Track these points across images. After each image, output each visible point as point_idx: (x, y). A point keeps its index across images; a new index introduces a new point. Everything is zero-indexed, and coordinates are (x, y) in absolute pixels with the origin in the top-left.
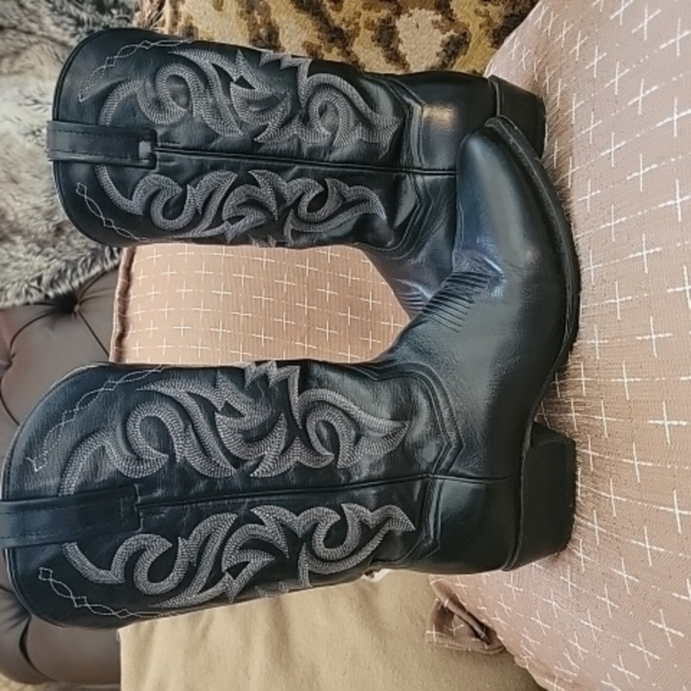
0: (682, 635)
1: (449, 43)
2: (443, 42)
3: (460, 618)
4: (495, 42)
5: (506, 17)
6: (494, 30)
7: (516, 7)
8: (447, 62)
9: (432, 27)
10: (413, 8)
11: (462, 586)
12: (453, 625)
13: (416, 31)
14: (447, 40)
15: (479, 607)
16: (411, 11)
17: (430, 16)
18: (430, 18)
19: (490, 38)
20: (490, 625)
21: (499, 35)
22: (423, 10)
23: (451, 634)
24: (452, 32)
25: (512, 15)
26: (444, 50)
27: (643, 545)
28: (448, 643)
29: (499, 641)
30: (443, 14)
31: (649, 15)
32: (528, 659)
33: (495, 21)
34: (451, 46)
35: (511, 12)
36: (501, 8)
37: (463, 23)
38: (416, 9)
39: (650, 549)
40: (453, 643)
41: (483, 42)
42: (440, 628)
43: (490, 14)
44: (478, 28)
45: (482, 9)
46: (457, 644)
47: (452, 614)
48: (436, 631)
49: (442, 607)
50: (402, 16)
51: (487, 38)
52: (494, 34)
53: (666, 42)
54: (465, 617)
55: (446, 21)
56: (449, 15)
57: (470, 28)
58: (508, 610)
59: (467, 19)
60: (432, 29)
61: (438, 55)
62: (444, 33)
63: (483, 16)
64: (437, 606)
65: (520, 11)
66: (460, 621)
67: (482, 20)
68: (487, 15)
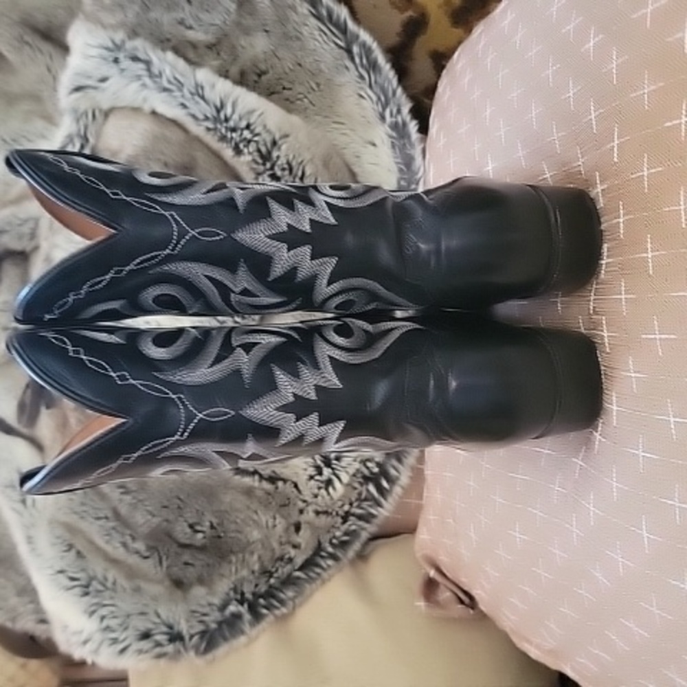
1: (408, 24)
2: (402, 22)
3: (445, 586)
4: (456, 22)
6: (453, 11)
9: (390, 7)
11: (446, 559)
12: (440, 595)
14: (407, 21)
19: (449, 18)
21: (458, 16)
23: (438, 603)
24: (410, 12)
26: (404, 31)
27: (616, 557)
28: (438, 612)
31: (617, 58)
34: (410, 26)
40: (441, 612)
41: (443, 21)
42: (427, 599)
44: (437, 9)
46: (444, 612)
47: (438, 583)
48: (425, 601)
49: (429, 577)
51: (446, 18)
52: (452, 14)
53: (635, 91)
54: (449, 585)
57: (429, 8)
60: (390, 10)
61: (397, 35)
62: (402, 13)
64: (424, 577)
66: (445, 589)
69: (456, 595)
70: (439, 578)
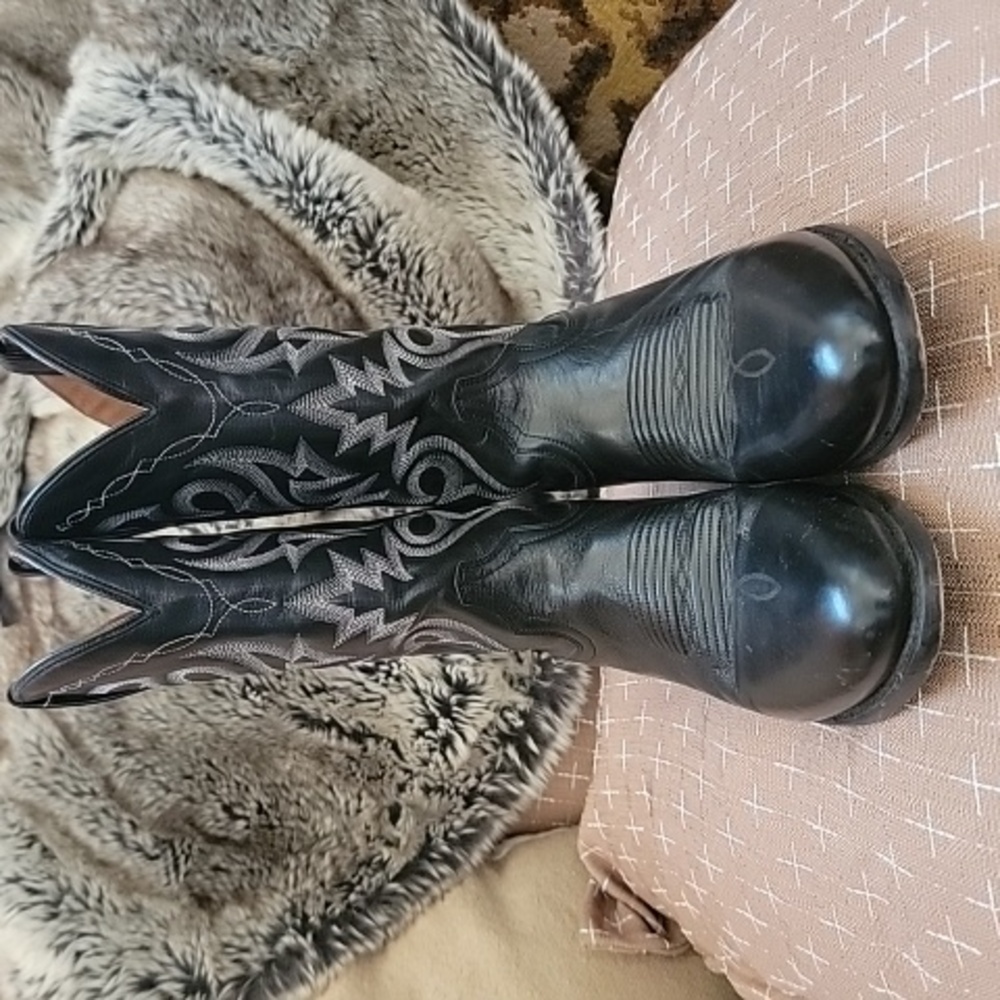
0: (978, 953)
1: (582, 59)
2: (573, 56)
3: (627, 905)
4: (652, 59)
5: (666, 22)
6: (649, 42)
7: (680, 8)
8: (580, 88)
9: (557, 33)
10: (527, 5)
11: (630, 859)
12: (617, 918)
13: (533, 37)
14: (580, 54)
15: (654, 890)
16: (525, 9)
17: (554, 16)
18: (553, 20)
19: (642, 52)
20: (669, 914)
21: (656, 49)
22: (542, 8)
23: (614, 930)
24: (586, 43)
25: (674, 20)
26: (575, 70)
27: (923, 827)
28: (613, 945)
29: (683, 936)
30: (571, 15)
31: (932, 46)
32: (727, 960)
33: (650, 28)
34: (585, 63)
35: (673, 14)
36: (658, 8)
37: (602, 29)
38: (532, 7)
39: (934, 833)
40: (621, 944)
41: (633, 58)
42: (599, 924)
43: (643, 17)
44: (625, 38)
45: (631, 9)
46: (626, 945)
47: (614, 900)
48: (595, 928)
49: (600, 891)
50: (511, 17)
51: (639, 53)
52: (648, 47)
53: (963, 91)
54: (633, 904)
55: (577, 25)
56: (581, 18)
57: (614, 37)
58: (702, 894)
59: (609, 24)
60: (556, 37)
61: (566, 75)
62: (574, 43)
63: (632, 20)
64: (592, 892)
65: (686, 14)
66: (626, 909)
67: (631, 26)
68: (637, 18)
69: (643, 919)
70: (615, 892)
